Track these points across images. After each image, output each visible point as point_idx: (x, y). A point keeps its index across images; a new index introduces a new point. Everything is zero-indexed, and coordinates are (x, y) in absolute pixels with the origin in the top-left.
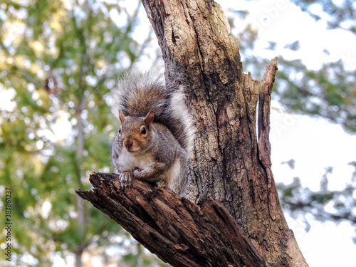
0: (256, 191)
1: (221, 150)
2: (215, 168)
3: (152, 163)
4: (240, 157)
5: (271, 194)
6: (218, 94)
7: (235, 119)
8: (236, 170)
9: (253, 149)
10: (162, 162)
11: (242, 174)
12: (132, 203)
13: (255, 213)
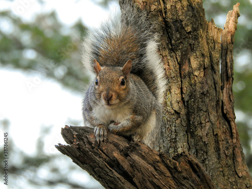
0: (221, 147)
1: (184, 102)
2: (178, 121)
3: (130, 116)
4: (204, 109)
5: (236, 149)
6: (181, 42)
7: (199, 70)
8: (201, 123)
9: (218, 101)
10: (140, 114)
11: (207, 128)
12: (107, 159)
13: (221, 169)
